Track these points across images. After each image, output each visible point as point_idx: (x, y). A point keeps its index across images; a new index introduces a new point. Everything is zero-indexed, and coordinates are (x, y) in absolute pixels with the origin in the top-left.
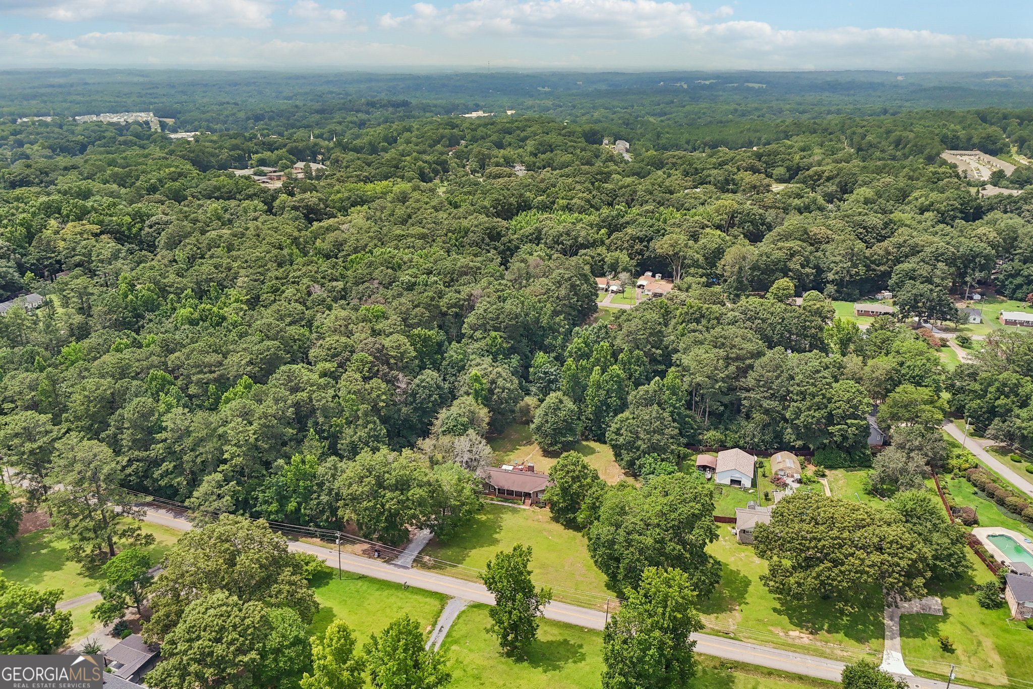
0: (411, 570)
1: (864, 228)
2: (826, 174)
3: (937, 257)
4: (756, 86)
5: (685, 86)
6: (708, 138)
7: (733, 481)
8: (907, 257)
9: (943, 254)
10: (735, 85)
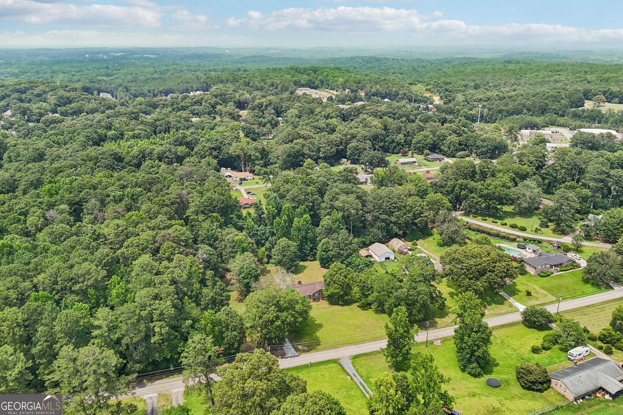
0: (301, 356)
1: (319, 129)
2: (264, 104)
3: (365, 138)
4: (152, 56)
5: (105, 57)
6: (161, 89)
7: (386, 258)
8: (350, 140)
9: (366, 136)
10: (139, 56)
